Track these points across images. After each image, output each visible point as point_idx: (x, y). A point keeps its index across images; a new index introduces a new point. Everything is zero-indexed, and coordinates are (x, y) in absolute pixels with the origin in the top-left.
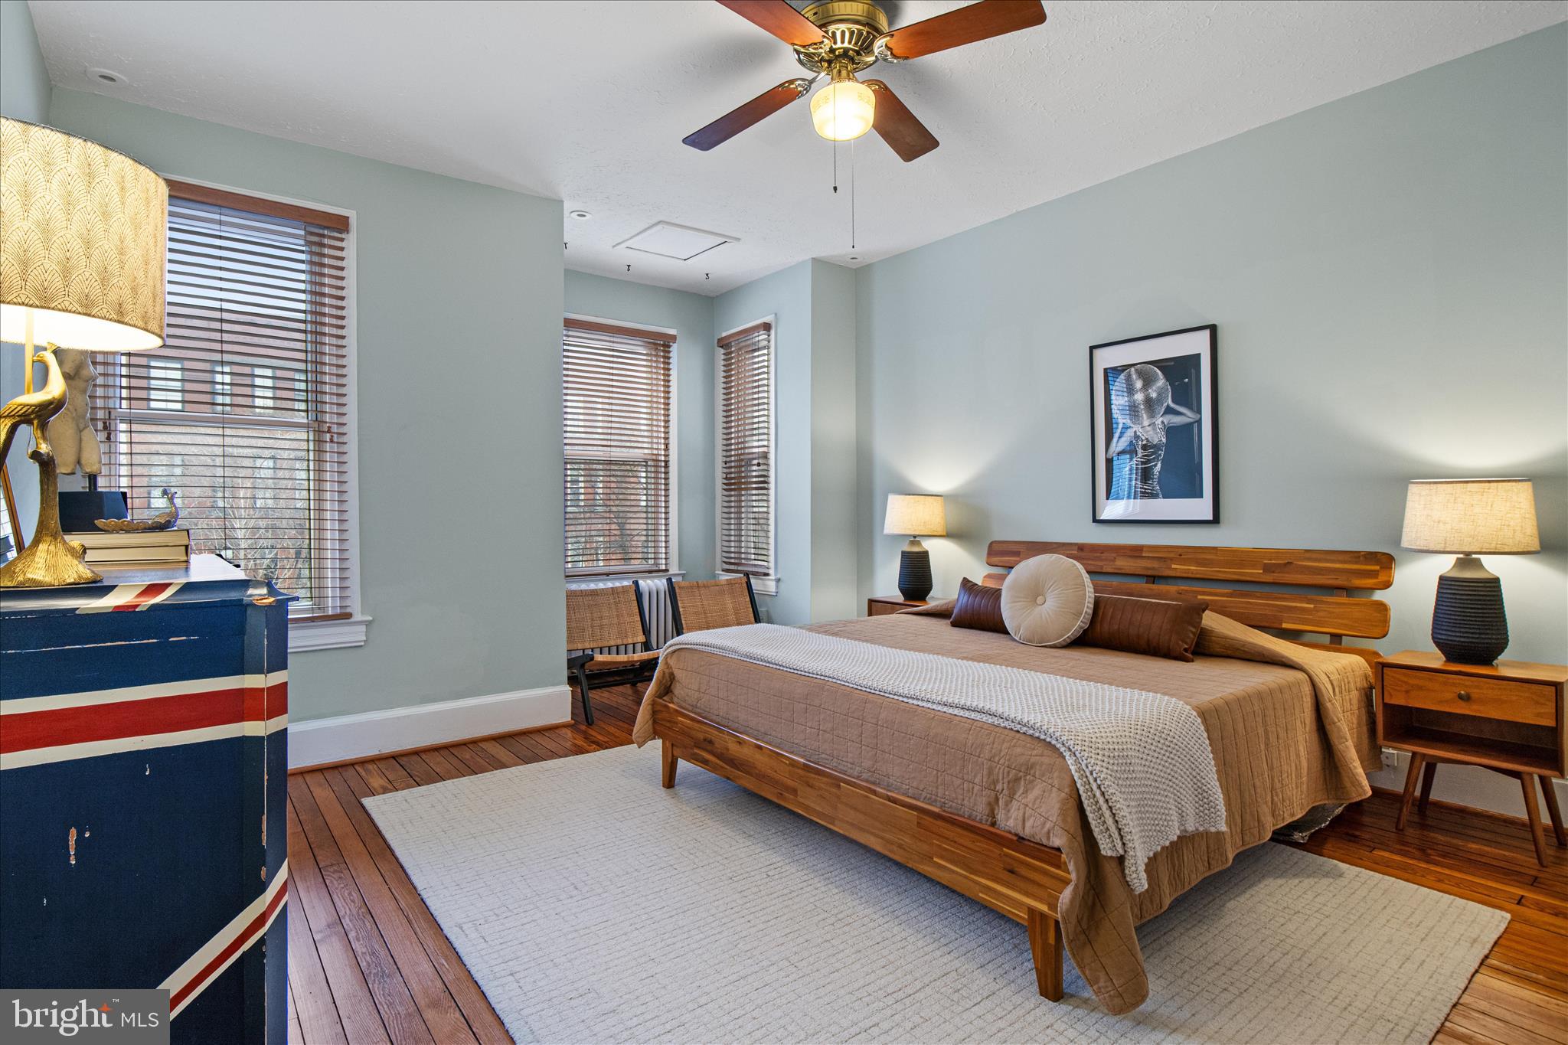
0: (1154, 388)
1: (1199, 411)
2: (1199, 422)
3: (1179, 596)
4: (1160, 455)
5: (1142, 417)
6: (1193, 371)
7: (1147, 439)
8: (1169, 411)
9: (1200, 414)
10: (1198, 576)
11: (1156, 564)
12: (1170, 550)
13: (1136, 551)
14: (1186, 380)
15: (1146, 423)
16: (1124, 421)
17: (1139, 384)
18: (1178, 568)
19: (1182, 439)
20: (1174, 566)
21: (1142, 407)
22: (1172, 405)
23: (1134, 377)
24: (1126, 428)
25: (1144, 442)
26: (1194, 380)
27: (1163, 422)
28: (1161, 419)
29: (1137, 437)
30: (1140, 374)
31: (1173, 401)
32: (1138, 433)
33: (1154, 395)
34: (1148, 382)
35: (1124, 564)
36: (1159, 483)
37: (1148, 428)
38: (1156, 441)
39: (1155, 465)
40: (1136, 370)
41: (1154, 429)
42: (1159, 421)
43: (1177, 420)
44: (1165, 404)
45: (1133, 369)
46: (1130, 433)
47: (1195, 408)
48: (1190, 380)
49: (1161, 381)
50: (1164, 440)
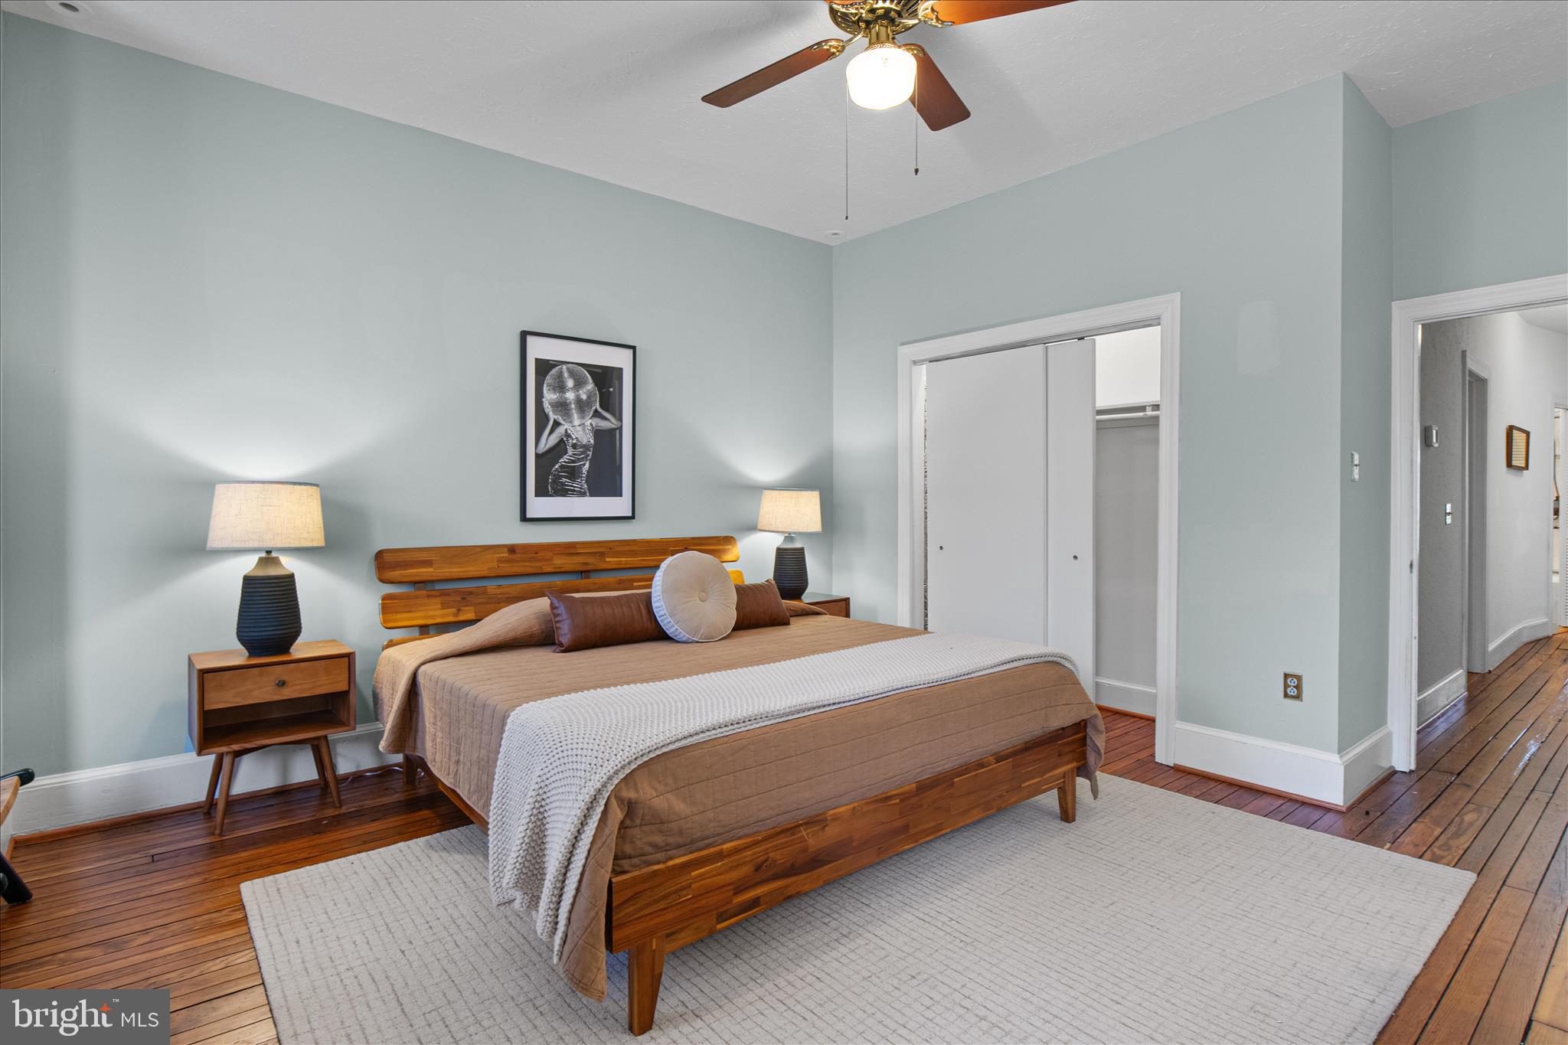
0: (585, 390)
1: (620, 419)
2: (620, 428)
3: (618, 585)
4: (588, 455)
5: (573, 415)
6: (617, 382)
7: (577, 438)
8: (596, 414)
9: (622, 422)
10: (628, 566)
11: (590, 560)
12: (601, 544)
13: (569, 549)
14: (611, 389)
15: (577, 422)
16: (556, 417)
17: (570, 383)
18: (611, 561)
19: (606, 443)
20: (607, 559)
21: (573, 406)
22: (600, 410)
23: (566, 375)
24: (557, 424)
25: (575, 441)
26: (617, 390)
27: (591, 424)
28: (590, 421)
29: (568, 436)
30: (572, 374)
31: (601, 406)
32: (569, 432)
33: (584, 397)
34: (579, 384)
35: (560, 562)
36: (587, 482)
37: (579, 428)
38: (585, 442)
39: (584, 464)
40: (568, 368)
41: (584, 430)
42: (588, 422)
43: (604, 425)
44: (594, 408)
45: (564, 367)
46: (560, 430)
47: (617, 415)
48: (614, 390)
49: (590, 386)
50: (592, 441)
